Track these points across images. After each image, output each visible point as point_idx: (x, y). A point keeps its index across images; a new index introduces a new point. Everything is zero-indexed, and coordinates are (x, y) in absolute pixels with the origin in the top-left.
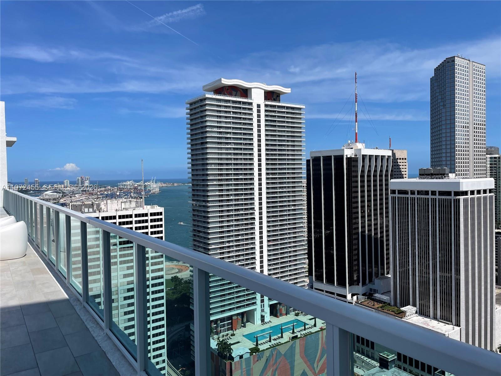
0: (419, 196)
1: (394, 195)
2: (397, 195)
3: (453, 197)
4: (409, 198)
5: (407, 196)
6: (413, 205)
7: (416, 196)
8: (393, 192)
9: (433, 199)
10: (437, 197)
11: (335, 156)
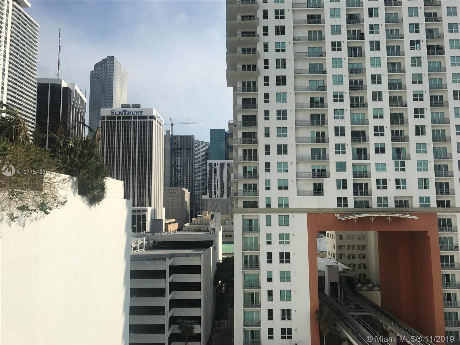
0: (124, 120)
1: (104, 120)
2: (106, 120)
3: (148, 120)
4: (116, 122)
5: (114, 120)
6: (119, 127)
7: (122, 120)
8: (104, 118)
9: (135, 121)
10: (137, 120)
11: (51, 84)
